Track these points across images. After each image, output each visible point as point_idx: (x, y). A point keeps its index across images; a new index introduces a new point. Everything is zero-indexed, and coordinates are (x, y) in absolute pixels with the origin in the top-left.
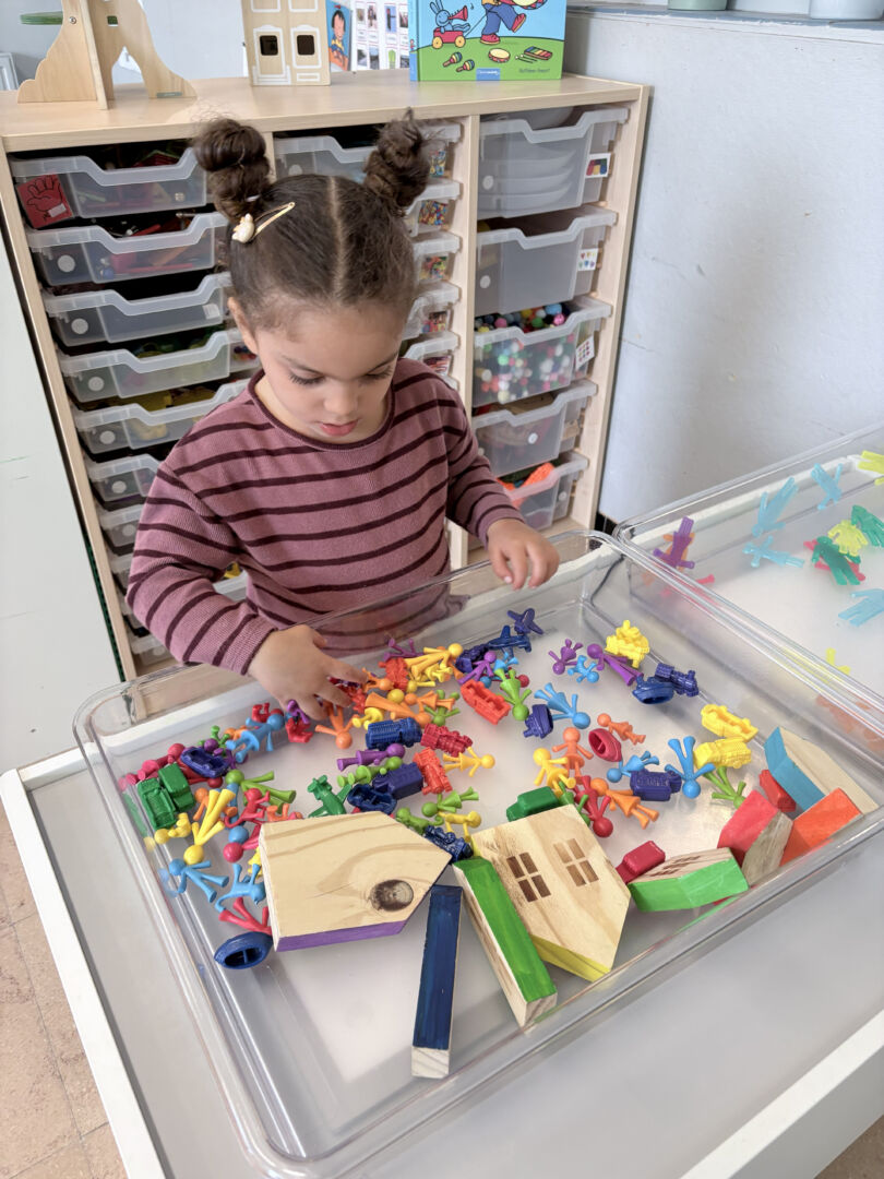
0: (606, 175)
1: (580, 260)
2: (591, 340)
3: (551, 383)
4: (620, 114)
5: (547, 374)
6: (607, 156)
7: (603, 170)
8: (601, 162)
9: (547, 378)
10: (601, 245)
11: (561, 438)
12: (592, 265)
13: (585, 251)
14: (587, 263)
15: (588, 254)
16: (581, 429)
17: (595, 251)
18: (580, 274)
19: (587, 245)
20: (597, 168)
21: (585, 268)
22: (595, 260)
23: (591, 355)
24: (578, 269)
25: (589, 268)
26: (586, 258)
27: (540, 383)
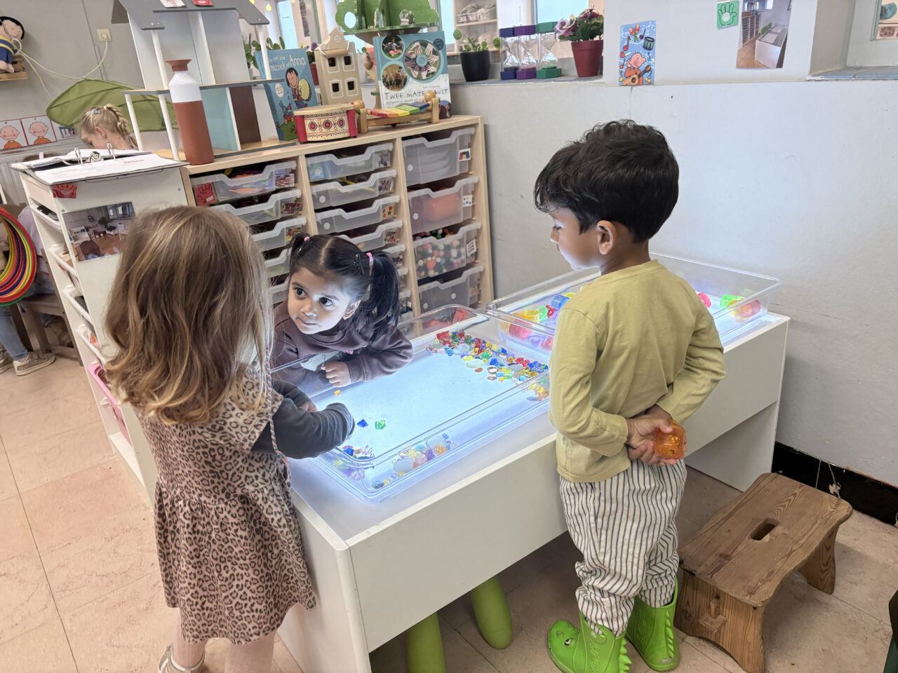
0: (469, 159)
1: (463, 201)
2: (474, 241)
3: (458, 264)
4: (472, 131)
5: (455, 258)
6: (469, 150)
7: (468, 157)
8: (467, 153)
9: (455, 261)
10: (473, 193)
11: (470, 296)
12: (470, 203)
13: (466, 197)
14: (467, 203)
15: (468, 198)
16: (480, 291)
18: (464, 208)
19: (466, 193)
20: (465, 156)
22: (471, 200)
24: (464, 206)
25: (468, 205)
26: (466, 200)
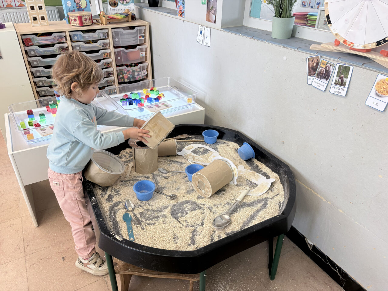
1: (141, 54)
2: (146, 70)
5: (136, 76)
9: (137, 77)
12: (144, 55)
14: (143, 55)
15: (143, 53)
17: (144, 53)
21: (142, 56)
22: (145, 54)
23: (146, 74)
24: (140, 56)
26: (142, 54)
27: (136, 78)
